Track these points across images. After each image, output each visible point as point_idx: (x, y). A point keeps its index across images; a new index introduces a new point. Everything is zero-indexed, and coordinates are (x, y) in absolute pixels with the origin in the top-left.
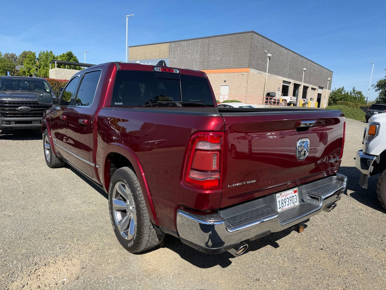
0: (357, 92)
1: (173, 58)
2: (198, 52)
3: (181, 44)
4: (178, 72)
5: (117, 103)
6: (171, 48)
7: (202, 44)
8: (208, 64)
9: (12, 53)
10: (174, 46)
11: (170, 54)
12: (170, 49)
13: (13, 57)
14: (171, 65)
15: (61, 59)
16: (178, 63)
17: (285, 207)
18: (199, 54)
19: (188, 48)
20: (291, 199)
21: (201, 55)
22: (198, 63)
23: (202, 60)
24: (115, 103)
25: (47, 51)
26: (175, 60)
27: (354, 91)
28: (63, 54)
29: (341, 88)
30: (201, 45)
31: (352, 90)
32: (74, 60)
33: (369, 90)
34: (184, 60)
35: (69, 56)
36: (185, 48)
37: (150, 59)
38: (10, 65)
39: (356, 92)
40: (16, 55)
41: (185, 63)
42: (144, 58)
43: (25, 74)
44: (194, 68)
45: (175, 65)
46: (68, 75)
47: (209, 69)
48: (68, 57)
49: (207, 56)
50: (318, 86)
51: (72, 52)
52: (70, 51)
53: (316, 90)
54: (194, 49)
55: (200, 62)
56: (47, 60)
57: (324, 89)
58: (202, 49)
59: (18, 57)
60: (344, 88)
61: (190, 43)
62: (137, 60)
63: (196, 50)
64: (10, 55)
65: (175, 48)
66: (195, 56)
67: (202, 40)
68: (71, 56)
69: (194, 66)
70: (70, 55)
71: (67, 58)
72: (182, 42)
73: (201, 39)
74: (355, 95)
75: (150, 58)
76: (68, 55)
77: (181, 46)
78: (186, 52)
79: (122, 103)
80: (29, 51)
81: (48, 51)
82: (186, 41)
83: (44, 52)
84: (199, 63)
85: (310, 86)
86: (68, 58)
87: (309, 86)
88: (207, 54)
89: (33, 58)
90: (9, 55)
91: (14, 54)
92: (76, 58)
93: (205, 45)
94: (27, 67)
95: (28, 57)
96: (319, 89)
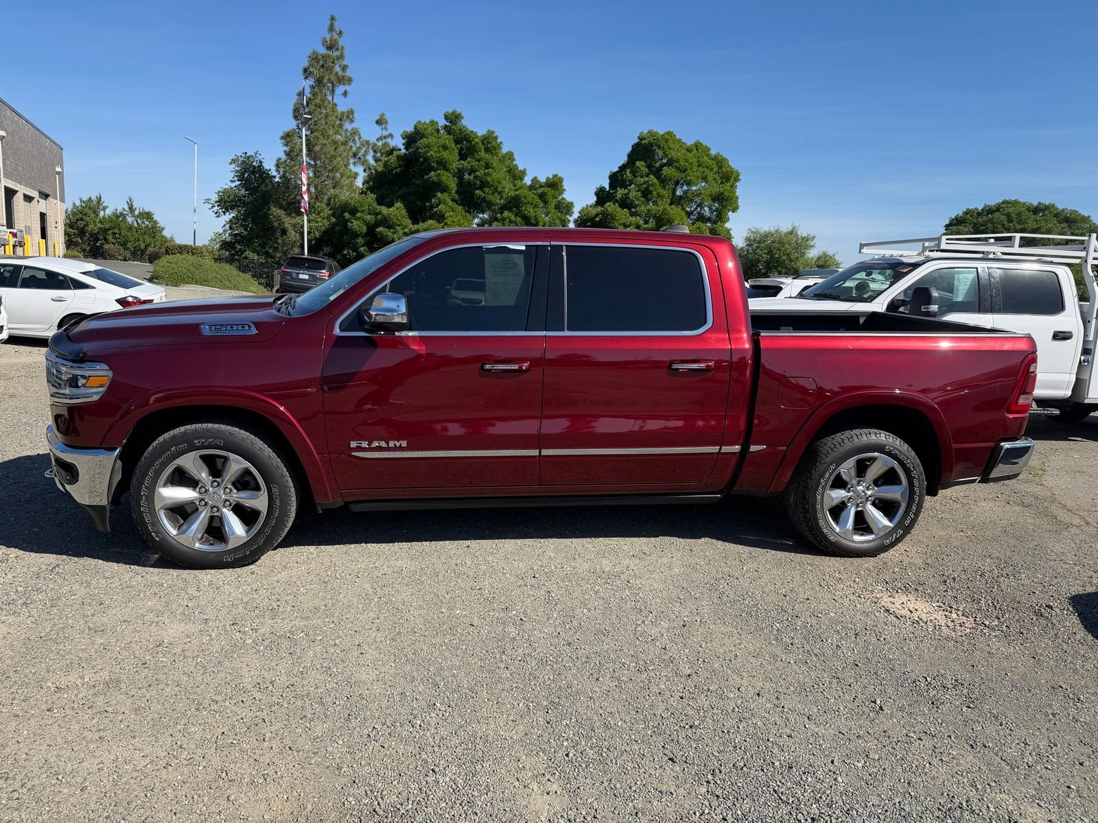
0: (140, 213)
27: (131, 209)
29: (94, 198)
31: (127, 208)
33: (195, 211)
39: (137, 213)
50: (36, 190)
53: (34, 202)
57: (49, 198)
60: (102, 201)
74: (137, 221)
85: (22, 190)
87: (17, 189)
96: (40, 200)
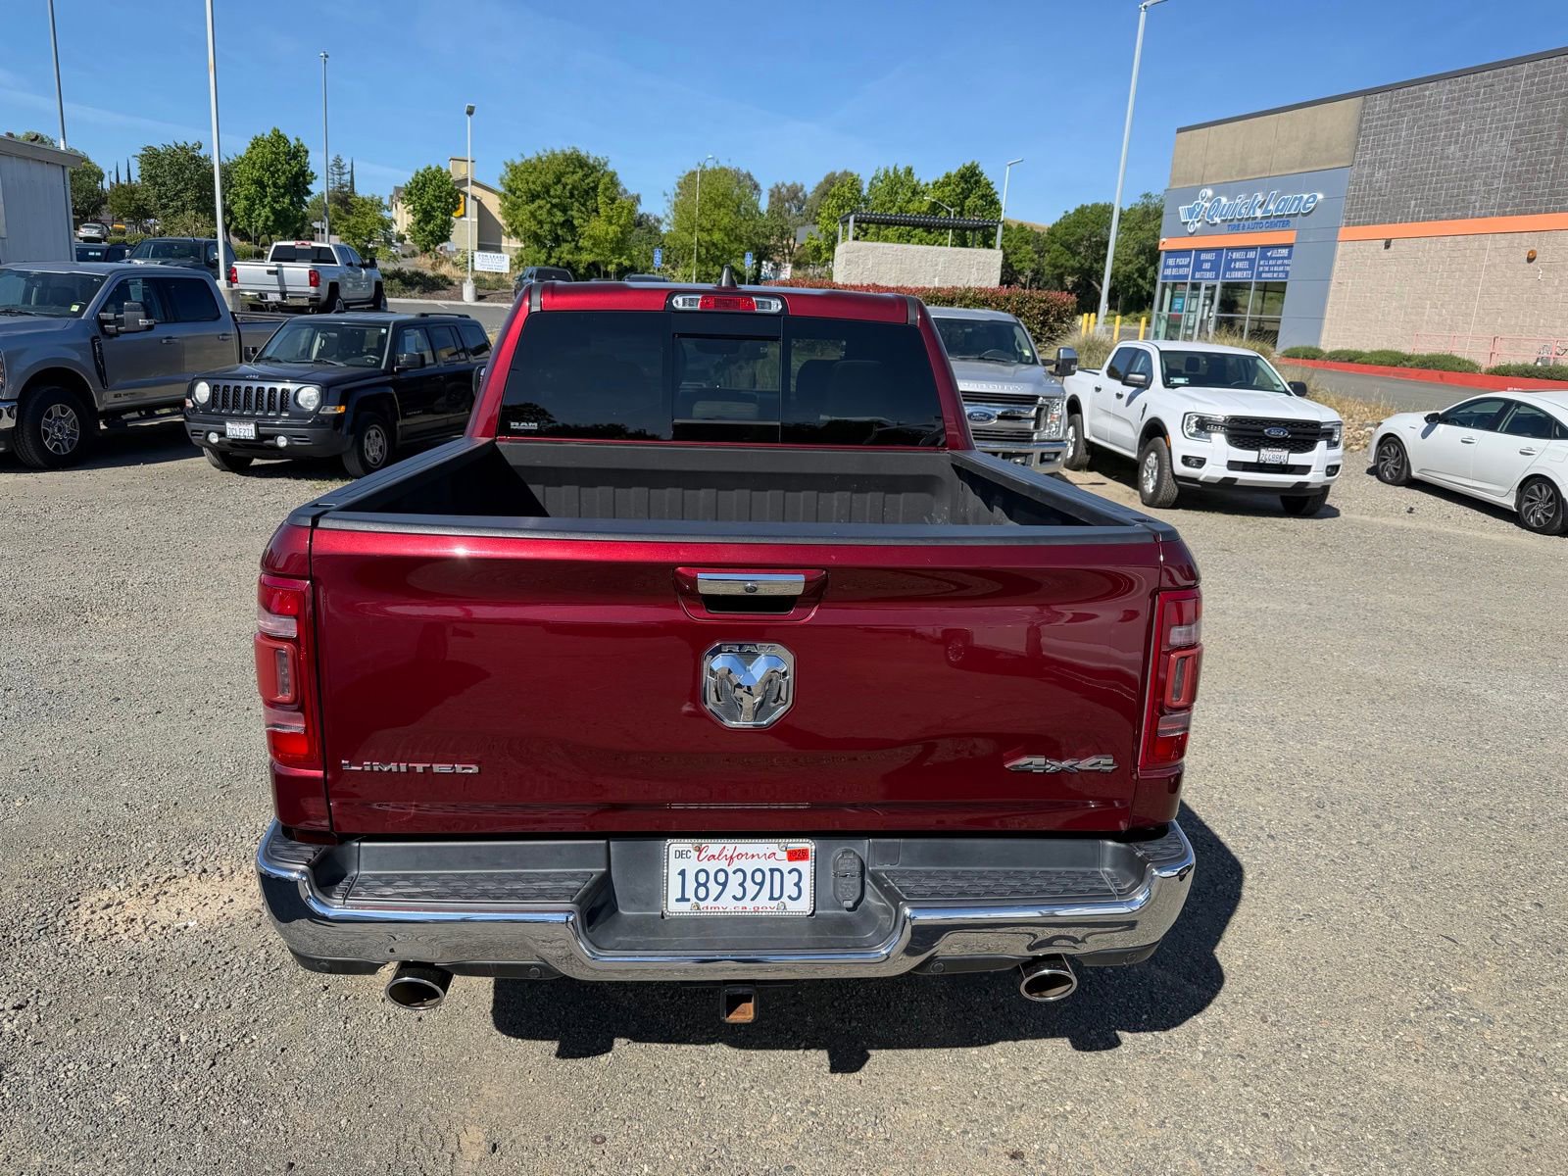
1: (1372, 164)
2: (1506, 128)
3: (1418, 98)
4: (776, 306)
5: (517, 424)
6: (1368, 121)
7: (1533, 84)
8: (1553, 185)
9: (794, 184)
10: (1386, 107)
11: (1357, 146)
12: (1364, 126)
13: (796, 196)
14: (1358, 197)
15: (938, 193)
16: (1392, 186)
17: (718, 904)
18: (1509, 136)
19: (1456, 113)
21: (1520, 141)
22: (1499, 184)
23: (1522, 164)
24: (512, 424)
25: (895, 168)
26: (1379, 175)
28: (948, 176)
30: (1526, 93)
32: (982, 197)
34: (1424, 172)
35: (966, 182)
36: (1441, 112)
37: (1263, 175)
38: (773, 228)
40: (805, 189)
41: (1431, 183)
42: (1234, 173)
43: (820, 258)
44: (1475, 207)
45: (1376, 199)
46: (889, 266)
47: (1554, 211)
48: (962, 185)
49: (1555, 145)
51: (977, 166)
52: (973, 163)
54: (1486, 116)
55: (1512, 178)
56: (891, 201)
58: (1529, 112)
59: (809, 196)
61: (1467, 89)
62: (1206, 186)
63: (1499, 120)
64: (788, 190)
65: (1389, 117)
66: (1486, 147)
67: (1536, 66)
68: (972, 181)
69: (1473, 197)
70: (972, 177)
71: (959, 190)
72: (1427, 89)
73: (1532, 64)
75: (1261, 172)
76: (962, 177)
77: (1419, 106)
78: (1441, 131)
79: (536, 424)
80: (845, 172)
81: (898, 167)
82: (1447, 81)
83: (887, 173)
84: (1505, 181)
86: (962, 188)
88: (1555, 137)
89: (850, 195)
90: (784, 190)
91: (799, 185)
92: (992, 186)
93: (1553, 88)
94: (827, 231)
95: (834, 196)
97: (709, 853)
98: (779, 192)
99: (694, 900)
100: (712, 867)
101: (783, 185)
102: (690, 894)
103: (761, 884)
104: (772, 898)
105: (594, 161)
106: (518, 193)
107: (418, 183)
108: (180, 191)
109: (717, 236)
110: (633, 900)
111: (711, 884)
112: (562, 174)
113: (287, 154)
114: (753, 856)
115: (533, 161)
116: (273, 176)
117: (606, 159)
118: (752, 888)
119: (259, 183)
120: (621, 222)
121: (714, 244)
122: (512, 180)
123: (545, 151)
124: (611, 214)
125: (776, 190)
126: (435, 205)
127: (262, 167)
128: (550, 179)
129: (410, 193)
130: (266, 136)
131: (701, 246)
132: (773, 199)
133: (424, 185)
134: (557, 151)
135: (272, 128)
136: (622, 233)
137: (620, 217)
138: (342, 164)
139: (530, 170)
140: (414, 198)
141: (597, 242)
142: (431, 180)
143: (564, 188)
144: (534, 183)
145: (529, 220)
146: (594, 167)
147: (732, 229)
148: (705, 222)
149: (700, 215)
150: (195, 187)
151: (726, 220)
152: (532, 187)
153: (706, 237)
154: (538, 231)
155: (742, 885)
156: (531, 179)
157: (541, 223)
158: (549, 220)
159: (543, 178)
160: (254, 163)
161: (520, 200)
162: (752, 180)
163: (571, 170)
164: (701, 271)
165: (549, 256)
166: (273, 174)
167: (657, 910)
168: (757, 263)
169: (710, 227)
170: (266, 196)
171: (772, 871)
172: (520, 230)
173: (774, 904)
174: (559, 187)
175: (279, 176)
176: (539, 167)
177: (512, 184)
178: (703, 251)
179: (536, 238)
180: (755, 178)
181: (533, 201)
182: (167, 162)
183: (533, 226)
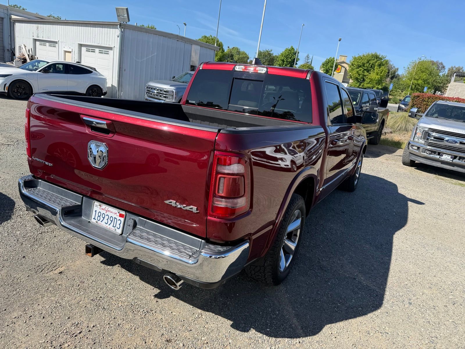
4: (264, 70)
5: (190, 101)
9: (459, 67)
17: (101, 223)
20: (113, 220)
64: (456, 69)
97: (103, 208)
98: (452, 69)
99: (97, 220)
100: (102, 212)
101: (455, 67)
102: (96, 218)
103: (112, 221)
104: (113, 226)
105: (382, 57)
106: (354, 65)
107: (327, 62)
108: (264, 62)
109: (420, 82)
110: (86, 215)
111: (101, 217)
112: (370, 60)
113: (293, 53)
114: (111, 212)
115: (362, 56)
116: (287, 59)
117: (385, 56)
118: (110, 222)
119: (283, 61)
120: (381, 75)
121: (418, 84)
122: (354, 62)
123: (366, 53)
124: (378, 72)
125: (451, 68)
126: (330, 68)
127: (284, 56)
128: (365, 61)
129: (324, 65)
130: (289, 48)
131: (413, 85)
132: (449, 72)
133: (328, 63)
134: (370, 53)
135: (291, 46)
136: (380, 78)
137: (381, 73)
138: (309, 56)
139: (360, 59)
140: (325, 66)
141: (371, 80)
142: (331, 61)
143: (369, 64)
144: (360, 63)
145: (356, 74)
146: (381, 58)
147: (426, 80)
148: (416, 77)
149: (415, 74)
150: (268, 61)
151: (425, 77)
152: (359, 63)
153: (416, 82)
154: (358, 77)
155: (107, 219)
156: (359, 61)
157: (359, 75)
158: (362, 74)
159: (363, 61)
160: (283, 55)
161: (355, 68)
162: (443, 65)
163: (373, 59)
164: (411, 93)
165: (360, 85)
166: (287, 58)
167: (89, 219)
168: (434, 91)
169: (418, 78)
170: (284, 64)
171: (115, 218)
172: (352, 76)
173: (114, 228)
174: (368, 64)
175: (288, 59)
176: (363, 58)
177: (353, 63)
178: (413, 86)
179: (357, 79)
180: (444, 64)
181: (358, 68)
182: (263, 55)
183: (357, 76)
